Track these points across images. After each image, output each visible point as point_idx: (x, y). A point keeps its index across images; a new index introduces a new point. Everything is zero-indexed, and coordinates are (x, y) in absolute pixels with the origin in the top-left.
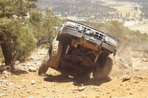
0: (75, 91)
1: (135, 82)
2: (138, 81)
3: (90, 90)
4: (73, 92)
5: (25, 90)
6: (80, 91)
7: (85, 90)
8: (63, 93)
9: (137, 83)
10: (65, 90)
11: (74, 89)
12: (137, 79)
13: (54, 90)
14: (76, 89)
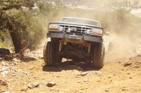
0: (78, 76)
1: (136, 67)
2: (138, 66)
3: (93, 75)
4: (76, 77)
5: (32, 75)
6: (83, 75)
7: (88, 75)
8: (67, 78)
9: (138, 67)
10: (69, 75)
11: (77, 74)
12: (137, 64)
13: (59, 75)
14: (79, 74)
